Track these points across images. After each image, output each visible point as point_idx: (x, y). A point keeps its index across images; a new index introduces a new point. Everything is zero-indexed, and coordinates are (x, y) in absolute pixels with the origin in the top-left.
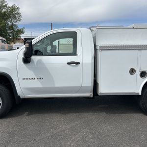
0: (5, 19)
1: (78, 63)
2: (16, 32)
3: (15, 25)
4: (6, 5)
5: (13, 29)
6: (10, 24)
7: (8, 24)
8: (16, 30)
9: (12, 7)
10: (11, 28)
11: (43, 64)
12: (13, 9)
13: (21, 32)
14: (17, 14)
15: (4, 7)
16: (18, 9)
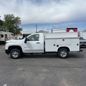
0: (13, 24)
1: (39, 43)
2: (18, 29)
3: (18, 26)
4: (14, 17)
5: (17, 28)
6: (15, 26)
7: (14, 26)
8: (18, 28)
9: (17, 17)
10: (16, 28)
11: (30, 43)
12: (17, 18)
13: (21, 29)
14: (19, 21)
15: (13, 18)
16: (20, 18)
